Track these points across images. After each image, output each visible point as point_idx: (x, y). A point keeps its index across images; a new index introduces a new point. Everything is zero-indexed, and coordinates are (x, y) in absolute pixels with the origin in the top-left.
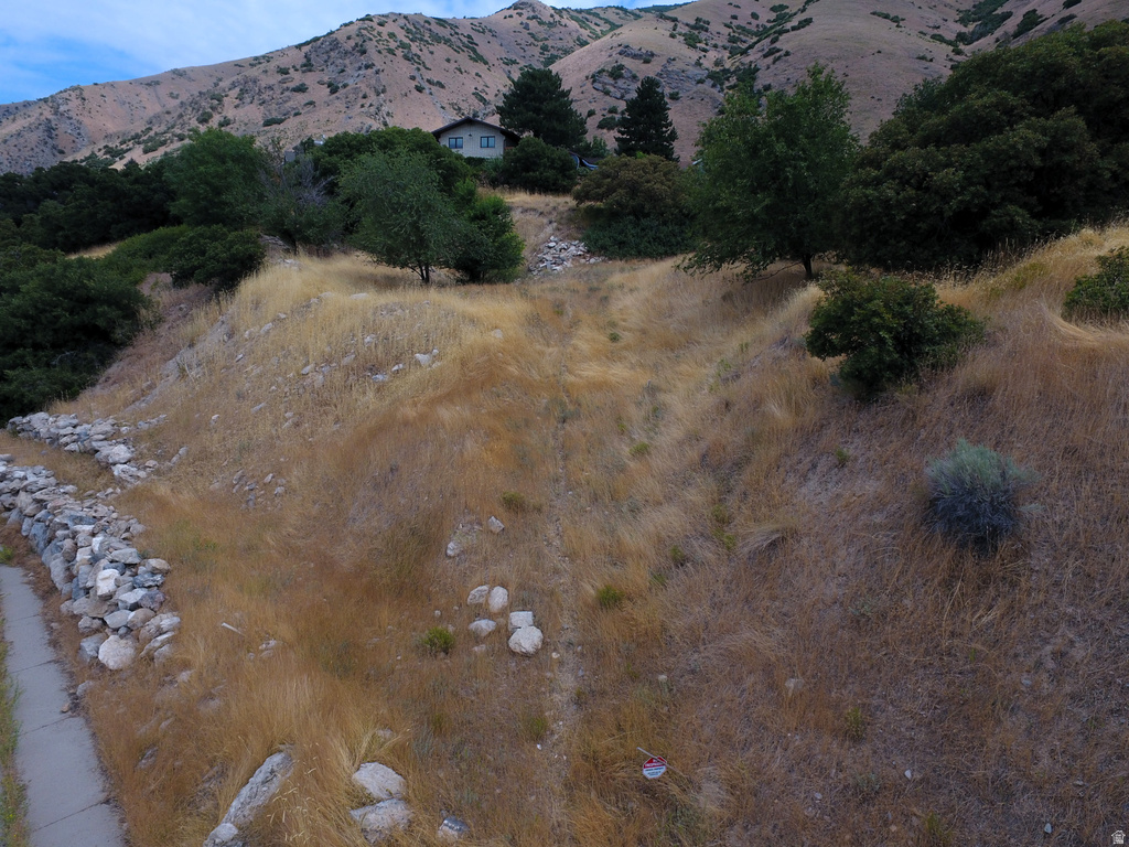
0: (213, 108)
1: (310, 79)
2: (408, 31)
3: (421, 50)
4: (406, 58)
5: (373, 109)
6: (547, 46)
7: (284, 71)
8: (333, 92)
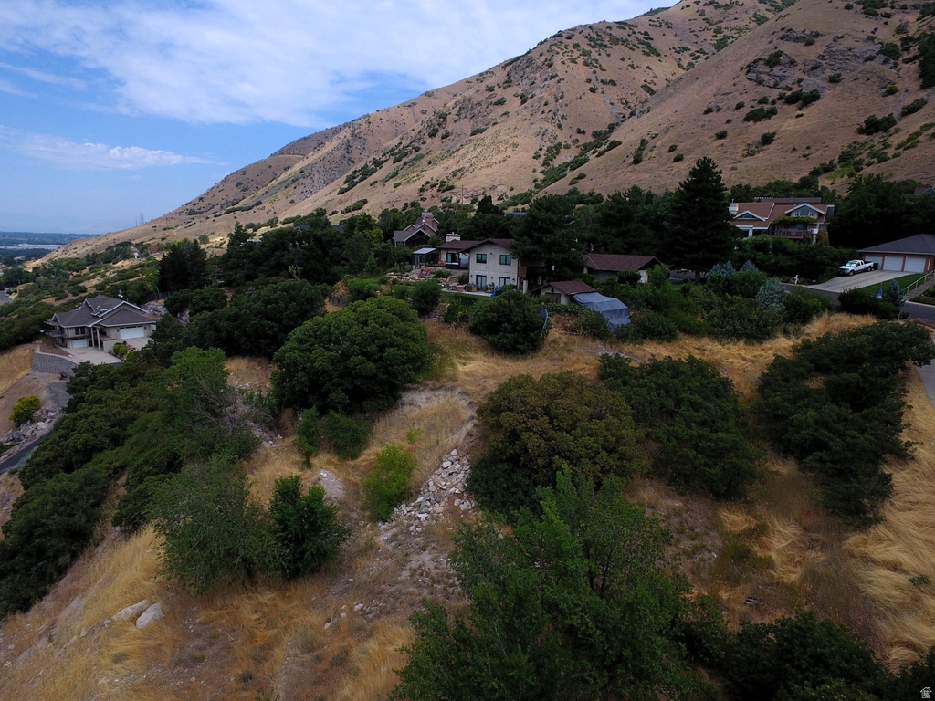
0: (439, 125)
1: (508, 94)
2: (591, 39)
3: (600, 54)
4: (586, 64)
5: (551, 115)
7: (490, 89)
8: (523, 102)
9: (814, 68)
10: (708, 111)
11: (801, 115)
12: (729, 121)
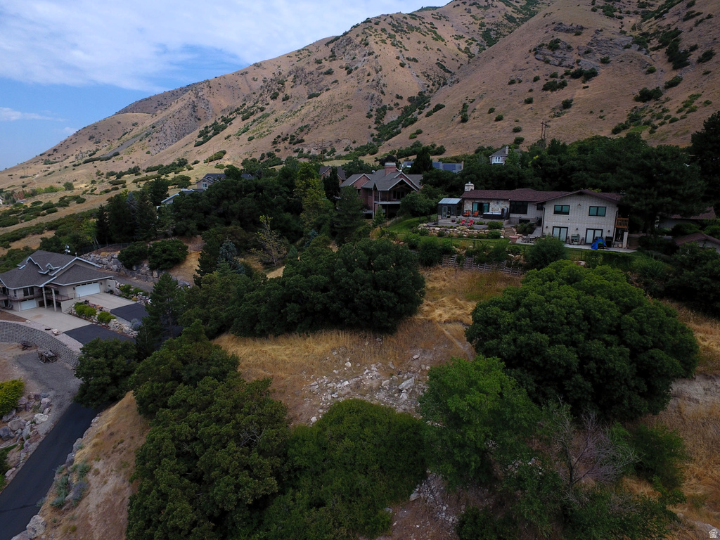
0: (279, 89)
1: (335, 65)
2: (394, 26)
3: (402, 38)
4: (393, 45)
5: (374, 83)
6: (484, 23)
7: (319, 62)
8: (349, 73)
9: (587, 52)
10: (512, 82)
11: (587, 87)
12: (531, 91)
